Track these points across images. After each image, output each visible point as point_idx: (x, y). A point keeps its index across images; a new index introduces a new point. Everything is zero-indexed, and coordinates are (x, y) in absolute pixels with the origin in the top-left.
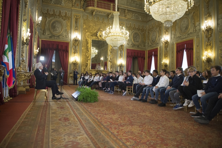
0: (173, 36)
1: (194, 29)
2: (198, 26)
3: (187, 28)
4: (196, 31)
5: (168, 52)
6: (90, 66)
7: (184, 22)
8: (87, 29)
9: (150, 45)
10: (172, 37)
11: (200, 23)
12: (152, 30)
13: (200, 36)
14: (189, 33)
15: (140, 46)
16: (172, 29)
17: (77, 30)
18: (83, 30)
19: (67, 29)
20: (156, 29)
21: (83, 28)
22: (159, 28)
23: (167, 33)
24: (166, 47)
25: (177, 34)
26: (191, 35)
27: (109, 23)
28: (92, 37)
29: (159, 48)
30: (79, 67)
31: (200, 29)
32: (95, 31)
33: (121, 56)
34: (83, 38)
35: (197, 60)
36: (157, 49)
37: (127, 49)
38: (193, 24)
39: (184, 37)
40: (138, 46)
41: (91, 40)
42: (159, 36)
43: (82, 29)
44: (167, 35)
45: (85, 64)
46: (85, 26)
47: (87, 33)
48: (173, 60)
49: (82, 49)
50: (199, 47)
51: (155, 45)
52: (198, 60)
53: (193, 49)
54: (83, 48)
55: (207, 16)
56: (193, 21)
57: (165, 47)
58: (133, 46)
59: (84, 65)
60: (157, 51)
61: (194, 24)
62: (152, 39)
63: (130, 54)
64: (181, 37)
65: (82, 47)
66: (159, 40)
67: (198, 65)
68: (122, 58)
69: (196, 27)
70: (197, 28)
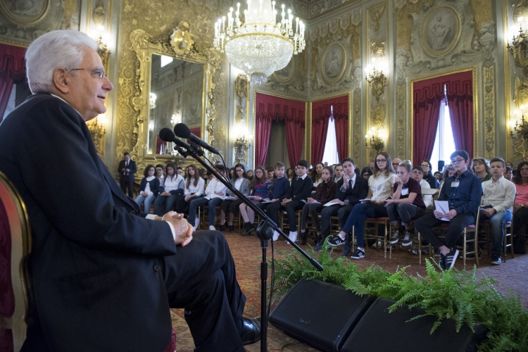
0: (400, 61)
1: (476, 42)
2: (488, 34)
3: (449, 38)
4: (481, 45)
5: (384, 105)
6: (146, 142)
7: (440, 21)
8: (135, 18)
9: (320, 85)
10: (397, 63)
11: (495, 26)
12: (327, 44)
13: (496, 61)
14: (455, 52)
15: (291, 87)
16: (398, 41)
17: (101, 14)
18: (123, 19)
19: (63, 6)
20: (340, 40)
21: (123, 13)
22: (352, 37)
23: (380, 51)
24: (379, 92)
25: (414, 53)
26: (463, 59)
27: (207, 8)
28: (151, 45)
29: (351, 93)
30: (108, 145)
31: (495, 42)
32: (163, 28)
33: (240, 115)
34: (123, 46)
35: (486, 129)
36: (346, 97)
37: (258, 95)
38: (472, 26)
39: (441, 63)
40: (287, 87)
41: (151, 55)
42: (352, 61)
43: (120, 16)
44: (379, 59)
45: (128, 135)
46: (128, 8)
47: (135, 32)
48: (403, 129)
49: (119, 85)
50: (493, 92)
51: (337, 87)
52: (490, 129)
53: (471, 99)
54: (121, 81)
55: (519, 5)
56: (472, 17)
57: (374, 92)
58: (272, 86)
59: (123, 138)
60: (346, 104)
61: (474, 26)
62: (326, 69)
63: (266, 111)
64: (429, 63)
65: (119, 76)
66: (353, 72)
67: (490, 145)
68: (242, 121)
69: (480, 35)
70: (487, 38)
